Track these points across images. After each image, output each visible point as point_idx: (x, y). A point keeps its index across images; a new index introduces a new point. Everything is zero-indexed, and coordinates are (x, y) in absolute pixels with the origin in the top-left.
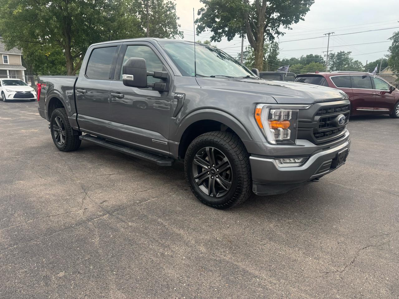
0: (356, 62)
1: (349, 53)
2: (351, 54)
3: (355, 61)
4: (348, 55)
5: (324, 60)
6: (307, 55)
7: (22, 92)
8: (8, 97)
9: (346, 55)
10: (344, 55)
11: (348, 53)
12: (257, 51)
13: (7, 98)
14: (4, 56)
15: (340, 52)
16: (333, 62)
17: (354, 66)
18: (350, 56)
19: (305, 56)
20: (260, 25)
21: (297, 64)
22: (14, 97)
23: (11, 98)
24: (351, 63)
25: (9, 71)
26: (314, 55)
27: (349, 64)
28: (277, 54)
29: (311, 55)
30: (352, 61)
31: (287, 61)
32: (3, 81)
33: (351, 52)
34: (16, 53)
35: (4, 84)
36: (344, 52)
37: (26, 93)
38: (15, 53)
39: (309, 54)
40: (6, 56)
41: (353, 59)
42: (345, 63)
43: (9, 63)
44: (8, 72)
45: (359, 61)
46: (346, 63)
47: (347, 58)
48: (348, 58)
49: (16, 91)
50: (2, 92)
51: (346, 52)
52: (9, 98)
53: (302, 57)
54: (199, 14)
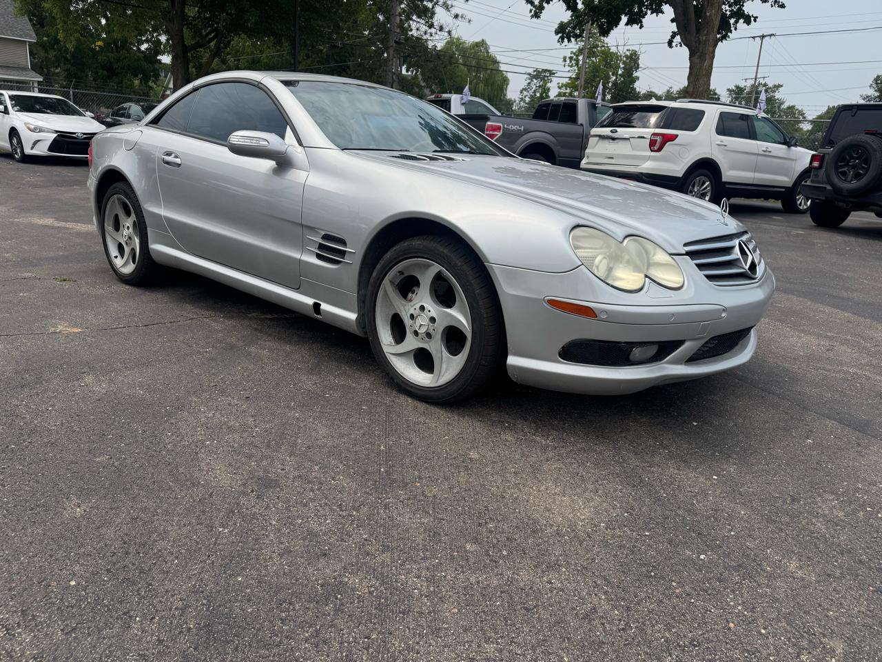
0: (791, 108)
1: (778, 87)
2: (780, 89)
4: (774, 91)
7: (75, 133)
8: (32, 148)
9: (770, 90)
10: (767, 91)
11: (775, 86)
12: (700, 57)
13: (28, 151)
17: (786, 118)
18: (778, 95)
22: (50, 149)
23: (42, 150)
24: (780, 110)
30: (782, 107)
32: (12, 98)
33: (782, 86)
35: (16, 108)
36: (766, 85)
37: (85, 138)
41: (783, 103)
47: (773, 100)
49: (57, 132)
50: (13, 132)
51: (771, 84)
52: (35, 152)
53: (668, 91)
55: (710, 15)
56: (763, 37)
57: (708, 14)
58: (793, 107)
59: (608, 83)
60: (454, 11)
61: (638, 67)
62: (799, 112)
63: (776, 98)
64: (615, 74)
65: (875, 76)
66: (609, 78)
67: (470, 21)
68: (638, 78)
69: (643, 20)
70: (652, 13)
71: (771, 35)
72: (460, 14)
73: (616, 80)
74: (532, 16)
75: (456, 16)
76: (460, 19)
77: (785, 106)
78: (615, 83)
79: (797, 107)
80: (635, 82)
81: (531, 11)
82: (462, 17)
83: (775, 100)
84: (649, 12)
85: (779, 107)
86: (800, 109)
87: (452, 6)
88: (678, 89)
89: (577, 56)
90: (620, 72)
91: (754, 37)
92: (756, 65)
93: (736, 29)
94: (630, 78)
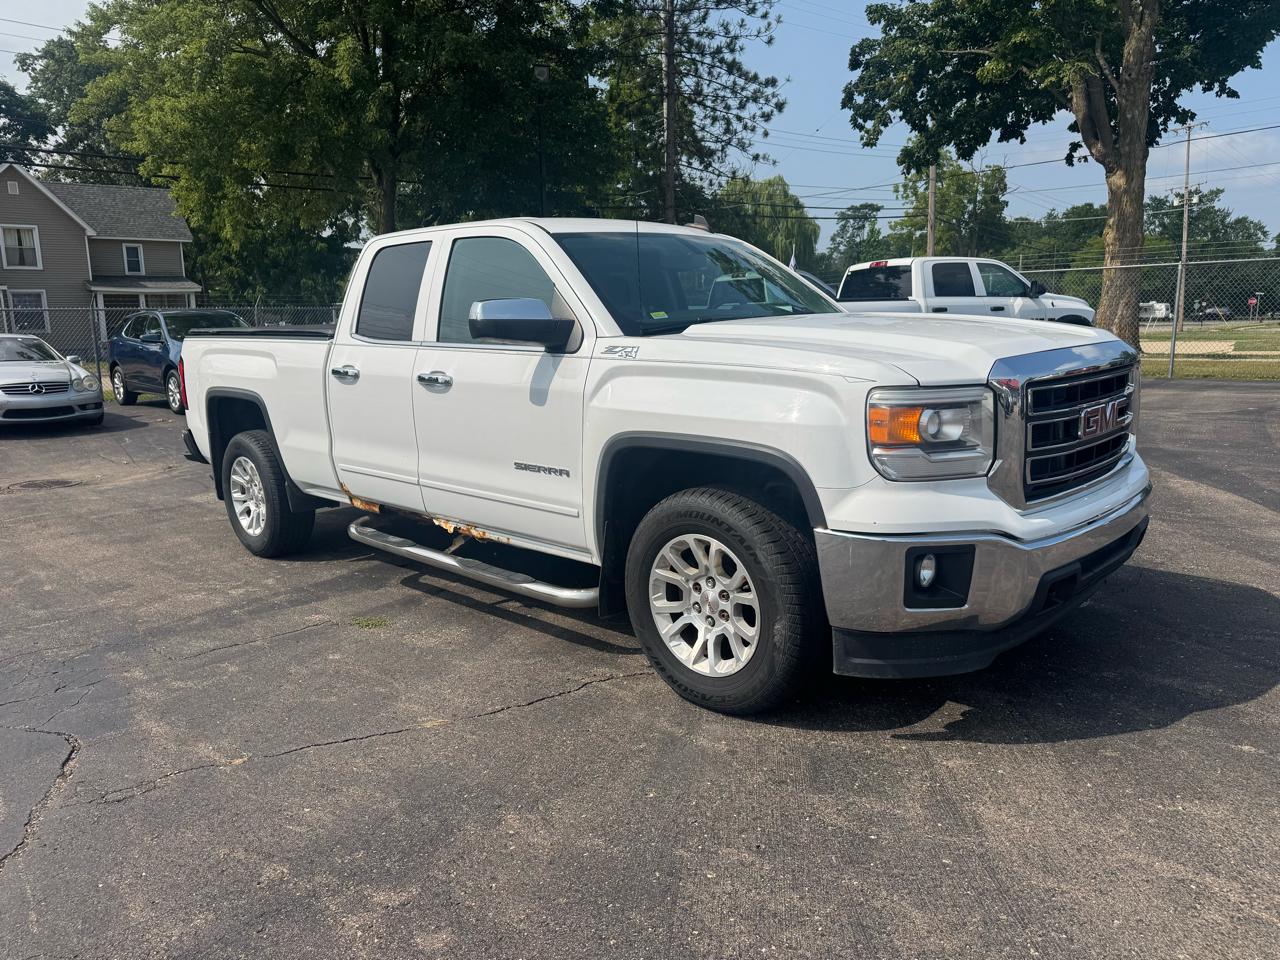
0: (1242, 222)
1: (1217, 193)
2: (1221, 196)
3: (1238, 221)
4: (1213, 200)
9: (1205, 200)
10: (1201, 200)
11: (1212, 192)
14: (127, 248)
15: (1184, 192)
17: (1236, 237)
18: (1218, 205)
24: (1224, 226)
25: (146, 296)
26: (1096, 206)
27: (1216, 231)
30: (1228, 220)
33: (1222, 191)
34: (169, 237)
36: (1197, 192)
38: (164, 236)
39: (1080, 203)
40: (136, 249)
41: (1228, 215)
42: (1204, 227)
43: (143, 272)
44: (142, 300)
45: (1253, 218)
46: (1208, 225)
47: (1211, 212)
51: (1205, 190)
53: (1050, 215)
54: (854, 64)
55: (1133, 117)
57: (1129, 116)
58: (1244, 219)
59: (963, 215)
60: (752, 151)
61: (1004, 189)
62: (1256, 225)
63: (1216, 208)
64: (973, 201)
66: (965, 207)
67: (774, 162)
68: (1006, 203)
69: (1025, 132)
70: (1036, 121)
72: (761, 154)
73: (974, 208)
75: (756, 158)
76: (761, 160)
77: (1231, 219)
78: (973, 214)
79: (1250, 219)
80: (1003, 208)
81: (862, 139)
82: (764, 158)
83: (1216, 212)
84: (1032, 120)
85: (1222, 221)
86: (1256, 221)
87: (750, 144)
88: (1065, 211)
90: (979, 198)
93: (1165, 130)
94: (995, 204)
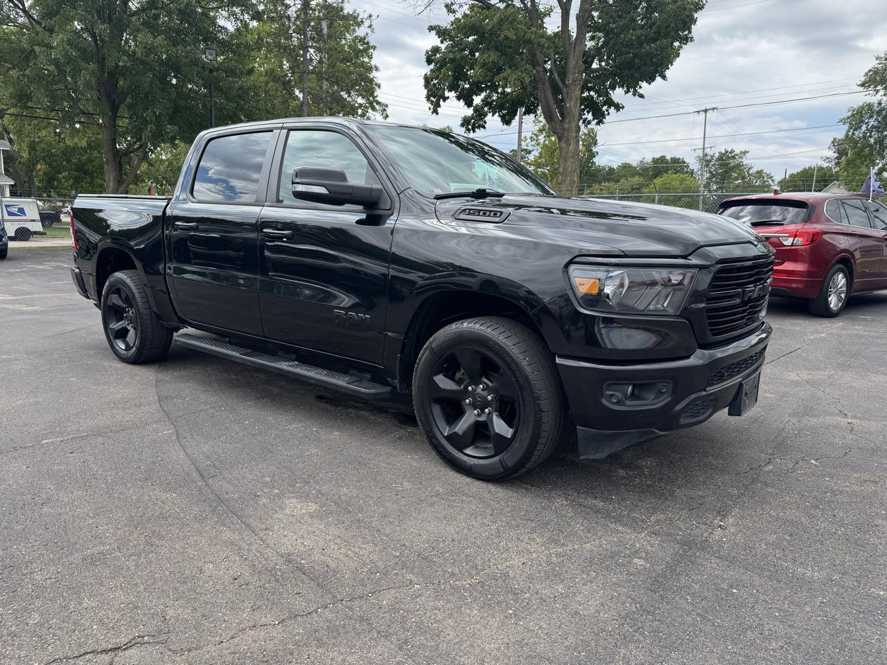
0: (760, 173)
1: (745, 153)
2: (748, 155)
3: (758, 172)
4: (741, 158)
5: (691, 167)
6: (654, 159)
9: (737, 157)
10: (734, 157)
11: (741, 153)
15: (723, 152)
16: (710, 172)
17: (756, 182)
18: (746, 161)
19: (649, 159)
20: (573, 80)
21: (633, 175)
24: (749, 175)
26: (668, 157)
27: (743, 178)
28: (593, 155)
29: (663, 159)
30: (751, 172)
31: (611, 169)
36: (732, 151)
39: (657, 156)
41: (751, 168)
42: (736, 175)
45: (766, 171)
46: (739, 174)
47: (739, 166)
48: (743, 165)
51: (737, 151)
53: (642, 162)
54: (429, 61)
55: (570, 106)
56: (706, 111)
57: (568, 106)
58: (762, 171)
61: (595, 144)
65: (832, 139)
68: (597, 153)
71: (713, 109)
74: (433, 113)
77: (753, 171)
80: (595, 157)
81: (430, 109)
85: (748, 172)
86: (768, 172)
89: (537, 136)
91: (698, 112)
92: (703, 137)
94: (590, 153)
